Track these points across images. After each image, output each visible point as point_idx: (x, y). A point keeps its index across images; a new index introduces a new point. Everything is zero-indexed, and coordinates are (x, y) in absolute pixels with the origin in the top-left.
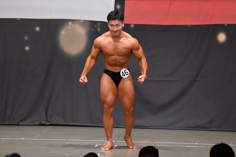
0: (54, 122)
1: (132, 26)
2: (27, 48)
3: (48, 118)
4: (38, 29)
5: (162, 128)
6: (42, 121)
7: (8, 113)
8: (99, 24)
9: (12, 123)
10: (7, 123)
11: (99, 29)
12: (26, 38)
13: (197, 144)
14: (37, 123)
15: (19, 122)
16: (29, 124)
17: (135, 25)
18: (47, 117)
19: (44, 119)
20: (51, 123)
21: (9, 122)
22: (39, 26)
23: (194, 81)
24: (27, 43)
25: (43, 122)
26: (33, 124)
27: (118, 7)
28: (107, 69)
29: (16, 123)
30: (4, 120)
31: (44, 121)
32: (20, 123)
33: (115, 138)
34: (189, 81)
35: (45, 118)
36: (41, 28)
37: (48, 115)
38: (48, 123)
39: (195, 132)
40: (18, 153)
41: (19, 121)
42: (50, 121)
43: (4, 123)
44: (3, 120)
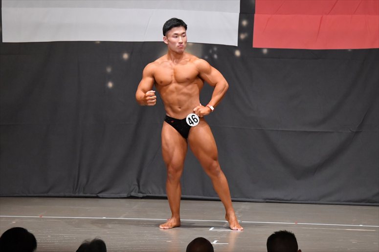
0: (150, 193)
1: (265, 51)
2: (110, 85)
3: (141, 187)
4: (126, 56)
5: (309, 202)
6: (132, 192)
7: (83, 179)
8: (215, 49)
9: (88, 195)
10: (82, 194)
11: (216, 56)
12: (109, 70)
13: (362, 225)
14: (125, 195)
15: (99, 193)
16: (113, 196)
17: (269, 50)
18: (139, 186)
19: (134, 188)
20: (145, 195)
21: (84, 193)
22: (128, 52)
23: (357, 133)
24: (109, 78)
25: (133, 194)
26: (119, 197)
27: (245, 23)
28: (169, 116)
29: (95, 195)
30: (78, 190)
31: (135, 192)
32: (100, 195)
33: (239, 217)
34: (350, 132)
35: (137, 187)
36: (131, 54)
37: (141, 183)
38: (141, 195)
39: (359, 207)
40: (101, 239)
41: (97, 192)
42: (144, 192)
43: (77, 195)
44: (76, 189)
